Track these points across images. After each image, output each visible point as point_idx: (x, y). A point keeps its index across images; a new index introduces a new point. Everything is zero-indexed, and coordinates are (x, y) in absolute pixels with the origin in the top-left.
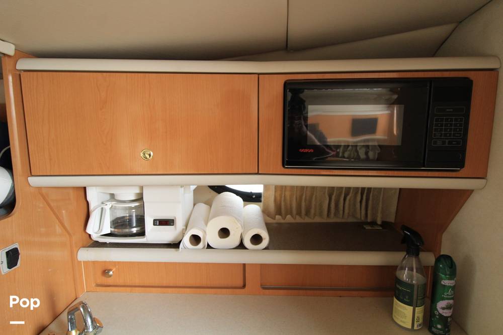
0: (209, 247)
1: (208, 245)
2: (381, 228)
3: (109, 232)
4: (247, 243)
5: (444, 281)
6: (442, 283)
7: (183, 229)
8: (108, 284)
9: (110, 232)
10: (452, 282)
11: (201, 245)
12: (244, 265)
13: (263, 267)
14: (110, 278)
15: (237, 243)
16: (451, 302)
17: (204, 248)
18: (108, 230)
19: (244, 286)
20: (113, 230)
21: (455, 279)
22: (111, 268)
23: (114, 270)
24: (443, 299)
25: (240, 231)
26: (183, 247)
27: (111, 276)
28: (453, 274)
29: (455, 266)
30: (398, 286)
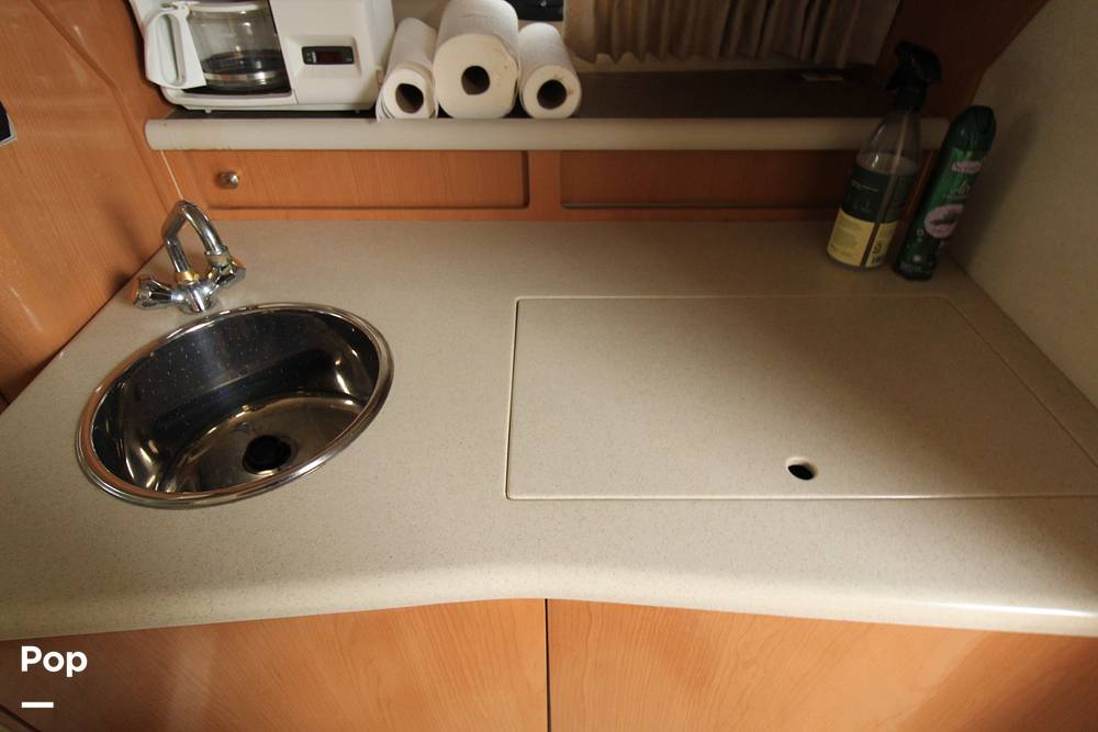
0: (442, 114)
1: (441, 110)
2: (841, 79)
3: (202, 83)
4: (531, 104)
5: (958, 164)
6: (954, 168)
7: (378, 72)
8: (235, 204)
9: (205, 84)
10: (976, 164)
11: (424, 111)
12: (525, 154)
13: (567, 156)
14: (235, 191)
15: (508, 105)
16: (958, 208)
17: (432, 116)
18: (198, 78)
19: (526, 204)
20: (210, 76)
21: (985, 159)
22: (232, 168)
23: (240, 172)
24: (943, 203)
25: (514, 75)
26: (383, 116)
27: (235, 185)
28: (982, 150)
29: (994, 130)
30: (854, 183)
